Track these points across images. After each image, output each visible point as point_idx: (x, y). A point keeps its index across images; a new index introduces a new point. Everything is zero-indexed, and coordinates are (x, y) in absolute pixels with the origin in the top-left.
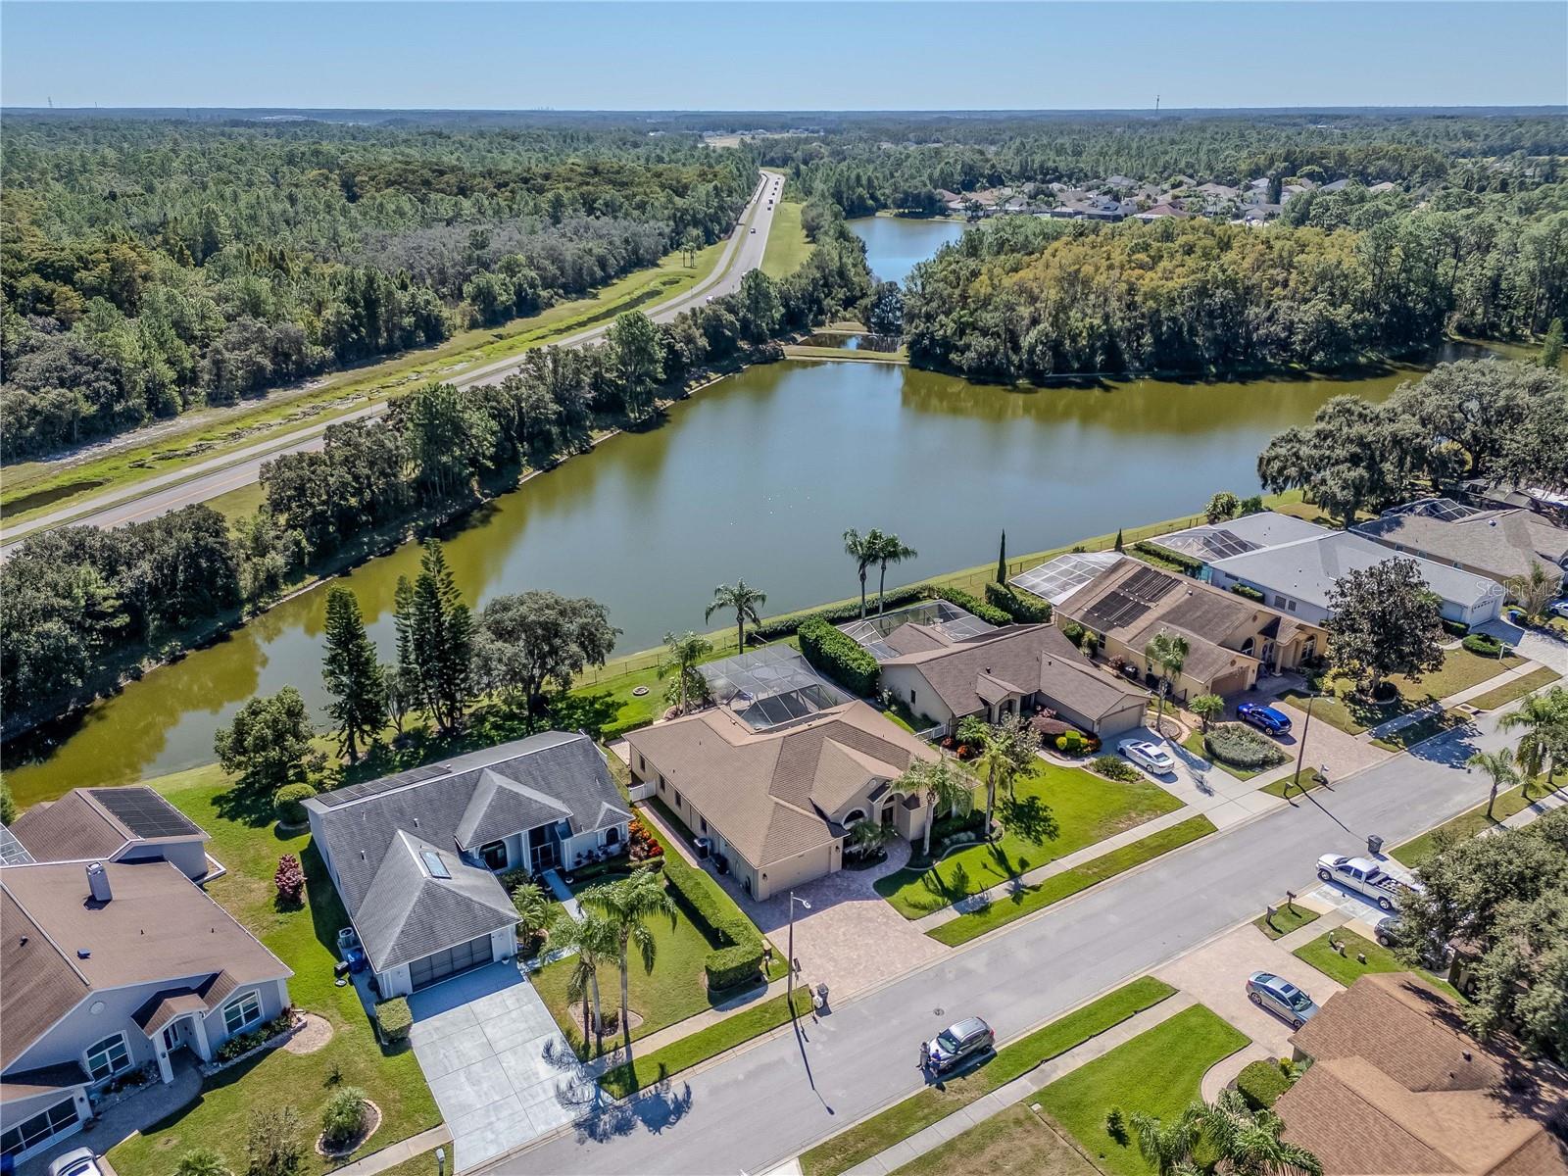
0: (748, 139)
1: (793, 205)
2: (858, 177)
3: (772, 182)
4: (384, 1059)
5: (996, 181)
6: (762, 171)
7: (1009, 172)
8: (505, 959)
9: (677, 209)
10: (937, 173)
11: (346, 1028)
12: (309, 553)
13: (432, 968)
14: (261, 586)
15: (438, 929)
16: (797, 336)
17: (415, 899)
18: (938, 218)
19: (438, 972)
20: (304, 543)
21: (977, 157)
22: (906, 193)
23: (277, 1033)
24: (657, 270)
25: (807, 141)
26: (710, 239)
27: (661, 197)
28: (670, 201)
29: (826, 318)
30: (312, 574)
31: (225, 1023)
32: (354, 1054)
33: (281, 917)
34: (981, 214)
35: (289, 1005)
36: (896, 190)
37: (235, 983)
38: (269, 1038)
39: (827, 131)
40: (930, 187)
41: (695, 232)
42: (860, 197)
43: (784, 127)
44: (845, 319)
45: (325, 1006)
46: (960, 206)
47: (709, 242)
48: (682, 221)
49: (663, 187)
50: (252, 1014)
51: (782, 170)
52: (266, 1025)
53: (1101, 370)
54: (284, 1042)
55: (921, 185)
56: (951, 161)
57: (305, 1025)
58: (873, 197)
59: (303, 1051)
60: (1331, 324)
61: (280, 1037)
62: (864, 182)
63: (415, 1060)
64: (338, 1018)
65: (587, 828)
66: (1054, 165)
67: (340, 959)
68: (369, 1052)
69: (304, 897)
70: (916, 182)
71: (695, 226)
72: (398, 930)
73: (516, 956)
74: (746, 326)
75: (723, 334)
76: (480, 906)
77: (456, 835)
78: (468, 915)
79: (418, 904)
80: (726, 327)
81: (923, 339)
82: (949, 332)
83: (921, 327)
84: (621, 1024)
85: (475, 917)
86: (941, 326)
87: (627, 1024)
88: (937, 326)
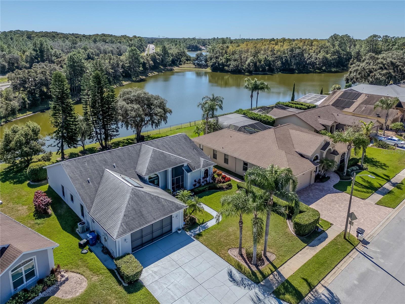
4: (128, 296)
8: (179, 230)
11: (95, 278)
12: (28, 104)
13: (142, 237)
14: (9, 114)
15: (145, 212)
17: (128, 198)
18: (199, 51)
19: (145, 239)
20: (26, 99)
22: (190, 45)
23: (49, 286)
29: (182, 63)
30: (29, 111)
31: (11, 282)
32: (107, 294)
33: (39, 221)
35: (55, 267)
36: (187, 44)
37: (20, 252)
38: (43, 290)
40: (196, 44)
44: (188, 64)
45: (78, 266)
46: (204, 48)
50: (30, 274)
52: (40, 281)
53: (267, 71)
54: (54, 292)
57: (67, 279)
59: (69, 297)
60: (327, 59)
61: (51, 288)
63: (149, 294)
64: (88, 272)
65: (197, 168)
67: (80, 239)
68: (116, 292)
69: (50, 211)
72: (122, 214)
73: (183, 228)
74: (162, 60)
75: (157, 61)
76: (164, 200)
77: (136, 171)
78: (159, 205)
79: (130, 200)
80: (157, 59)
81: (216, 64)
82: (223, 61)
83: (215, 60)
84: (265, 259)
85: (163, 206)
86: (221, 60)
87: (268, 258)
88: (220, 60)
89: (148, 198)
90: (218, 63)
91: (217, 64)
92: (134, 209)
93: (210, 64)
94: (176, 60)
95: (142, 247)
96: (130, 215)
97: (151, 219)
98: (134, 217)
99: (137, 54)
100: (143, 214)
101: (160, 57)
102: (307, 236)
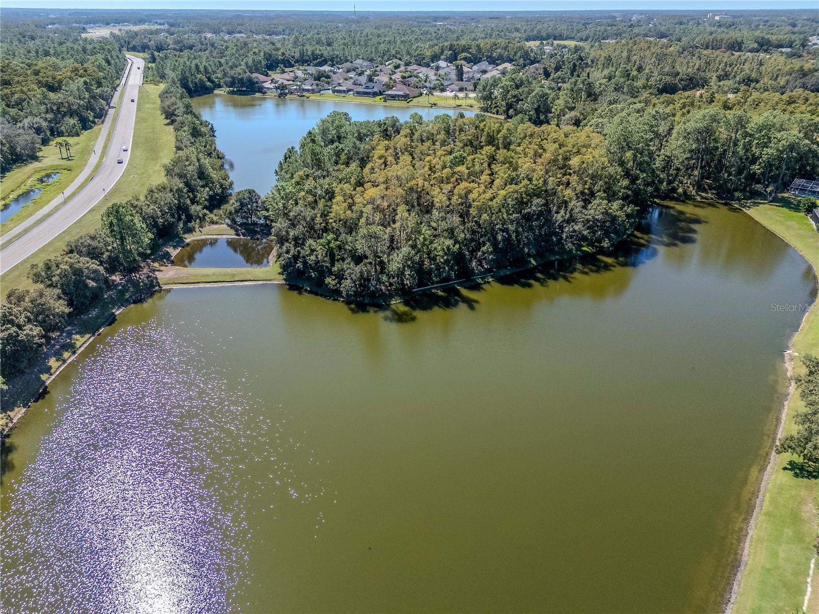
0: (116, 32)
1: (152, 86)
2: (197, 67)
3: (136, 64)
5: (287, 63)
6: (128, 55)
7: (293, 57)
9: (54, 104)
10: (250, 62)
16: (170, 250)
18: (258, 95)
21: (270, 46)
22: (232, 77)
24: (36, 165)
25: (157, 32)
26: (86, 125)
27: (38, 92)
28: (45, 97)
29: (195, 224)
34: (287, 91)
36: (225, 75)
39: (171, 25)
40: (248, 74)
41: (72, 121)
42: (201, 80)
43: (142, 21)
44: (213, 222)
46: (272, 86)
47: (85, 128)
48: (59, 112)
49: (40, 84)
51: (141, 54)
55: (240, 71)
56: (257, 51)
58: (209, 80)
62: (202, 69)
66: (320, 53)
70: (238, 70)
71: (71, 116)
91: (299, 265)
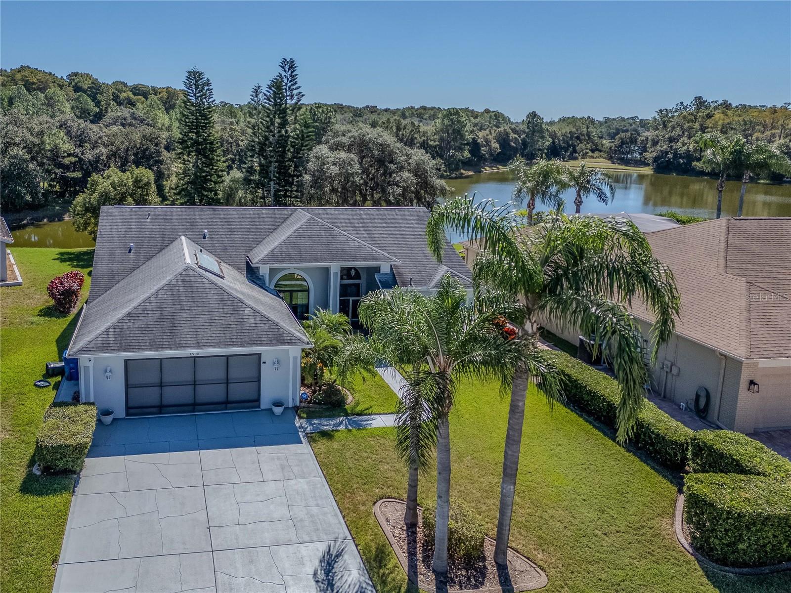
8: (278, 404)
13: (161, 384)
15: (182, 323)
17: (165, 282)
19: (170, 395)
65: (419, 285)
73: (296, 408)
74: (525, 143)
75: (509, 145)
76: (252, 311)
77: (248, 255)
78: (232, 318)
79: (165, 288)
80: (512, 141)
81: (667, 153)
82: (691, 148)
83: (665, 147)
84: (492, 571)
85: (242, 323)
86: (684, 144)
87: (507, 574)
88: (680, 145)
89: (213, 297)
90: (676, 154)
91: (670, 156)
92: (161, 310)
93: (650, 155)
94: (562, 148)
95: (160, 413)
96: (143, 318)
97: (189, 342)
98: (149, 323)
99: (459, 121)
100: (176, 325)
101: (520, 137)
102: (746, 570)
